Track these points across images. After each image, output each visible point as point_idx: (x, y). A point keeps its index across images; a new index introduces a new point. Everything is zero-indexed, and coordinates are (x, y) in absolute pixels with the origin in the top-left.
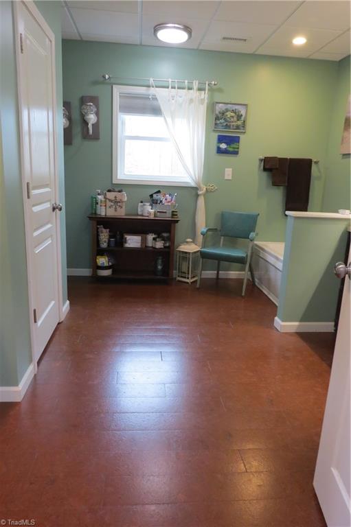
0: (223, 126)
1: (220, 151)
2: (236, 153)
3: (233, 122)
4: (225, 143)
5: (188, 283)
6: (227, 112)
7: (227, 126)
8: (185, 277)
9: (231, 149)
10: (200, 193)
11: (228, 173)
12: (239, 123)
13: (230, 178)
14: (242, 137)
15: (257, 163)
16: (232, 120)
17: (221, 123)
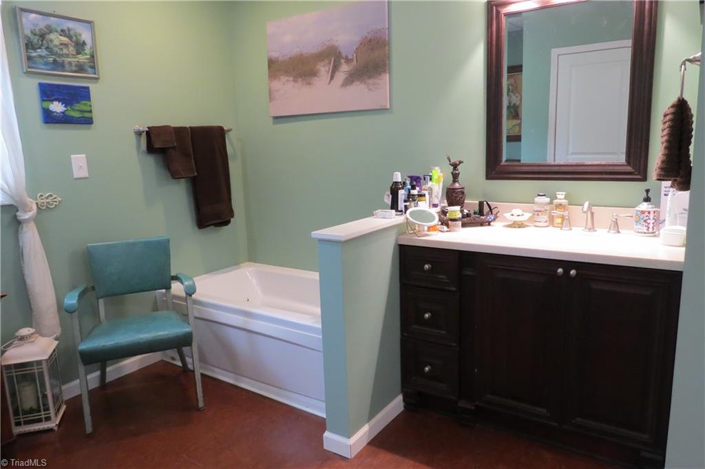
0: (46, 64)
1: (49, 118)
2: (88, 121)
3: (67, 56)
4: (59, 100)
5: (51, 430)
6: (51, 32)
7: (57, 65)
8: (40, 421)
9: (76, 114)
10: (23, 216)
11: (79, 165)
12: (82, 58)
13: (84, 173)
14: (93, 88)
15: (133, 138)
16: (65, 51)
17: (40, 56)
